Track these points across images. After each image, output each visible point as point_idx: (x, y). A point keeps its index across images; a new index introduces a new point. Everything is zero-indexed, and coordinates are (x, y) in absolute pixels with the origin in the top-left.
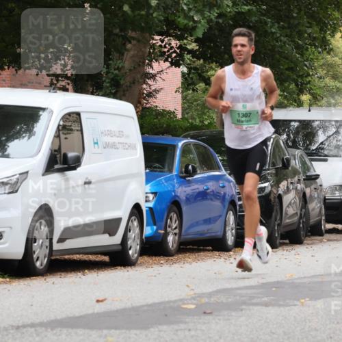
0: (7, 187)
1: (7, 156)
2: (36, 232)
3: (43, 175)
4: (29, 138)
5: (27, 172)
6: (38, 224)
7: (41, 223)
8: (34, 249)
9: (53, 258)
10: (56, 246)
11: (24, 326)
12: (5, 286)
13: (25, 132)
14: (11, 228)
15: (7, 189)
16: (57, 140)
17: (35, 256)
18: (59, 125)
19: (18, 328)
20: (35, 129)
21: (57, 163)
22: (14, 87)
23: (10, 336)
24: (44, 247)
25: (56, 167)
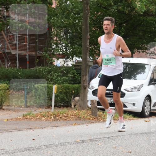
0: (137, 89)
1: (136, 79)
2: (146, 103)
3: (148, 85)
4: (143, 74)
5: (143, 85)
6: (146, 101)
7: (147, 101)
8: (145, 109)
9: (151, 112)
10: (152, 108)
11: (143, 133)
12: (136, 120)
13: (142, 72)
14: (138, 102)
15: (137, 90)
16: (153, 74)
17: (145, 111)
18: (153, 70)
19: (141, 134)
20: (145, 71)
21: (152, 82)
22: (138, 57)
23: (139, 136)
24: (148, 108)
25: (152, 83)
